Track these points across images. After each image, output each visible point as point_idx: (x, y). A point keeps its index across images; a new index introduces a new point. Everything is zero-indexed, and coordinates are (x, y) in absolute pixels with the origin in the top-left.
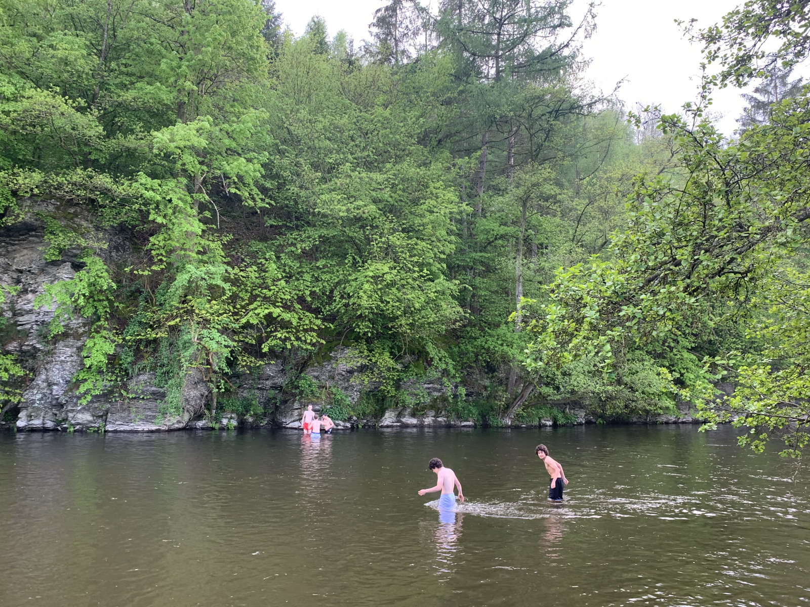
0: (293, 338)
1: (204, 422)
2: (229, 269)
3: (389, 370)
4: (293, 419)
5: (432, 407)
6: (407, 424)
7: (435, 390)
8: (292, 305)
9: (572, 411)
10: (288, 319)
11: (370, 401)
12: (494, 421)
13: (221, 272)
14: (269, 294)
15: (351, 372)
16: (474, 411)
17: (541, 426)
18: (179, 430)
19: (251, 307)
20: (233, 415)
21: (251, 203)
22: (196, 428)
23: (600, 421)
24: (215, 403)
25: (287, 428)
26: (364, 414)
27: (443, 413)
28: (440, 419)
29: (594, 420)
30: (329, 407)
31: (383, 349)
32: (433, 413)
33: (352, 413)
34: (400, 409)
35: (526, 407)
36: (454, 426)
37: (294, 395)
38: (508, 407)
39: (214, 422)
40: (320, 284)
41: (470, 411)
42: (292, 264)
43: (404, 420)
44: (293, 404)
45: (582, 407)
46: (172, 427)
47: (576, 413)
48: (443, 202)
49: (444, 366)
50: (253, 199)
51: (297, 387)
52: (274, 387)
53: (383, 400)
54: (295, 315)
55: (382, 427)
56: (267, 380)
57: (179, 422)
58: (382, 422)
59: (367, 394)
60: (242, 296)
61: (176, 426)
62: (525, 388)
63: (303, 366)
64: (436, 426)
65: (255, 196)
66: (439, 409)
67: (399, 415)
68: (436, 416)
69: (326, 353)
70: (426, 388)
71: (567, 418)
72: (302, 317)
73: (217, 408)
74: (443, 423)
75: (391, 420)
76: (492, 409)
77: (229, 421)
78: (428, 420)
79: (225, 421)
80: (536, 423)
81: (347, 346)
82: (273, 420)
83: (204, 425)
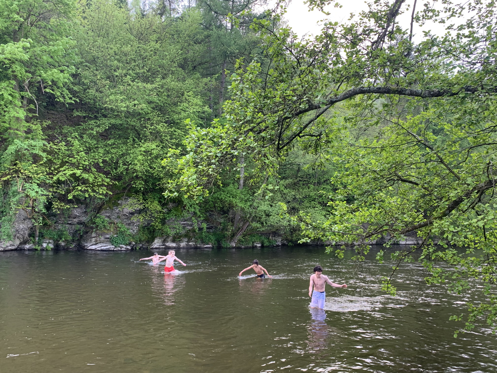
0: (90, 191)
1: (30, 245)
2: (46, 143)
3: (157, 212)
4: (91, 244)
5: (186, 236)
6: (169, 247)
7: (188, 225)
8: (90, 169)
9: (274, 238)
10: (87, 178)
11: (145, 233)
12: (224, 244)
13: (40, 145)
14: (74, 161)
15: (132, 214)
16: (213, 238)
17: (254, 247)
18: (12, 250)
19: (62, 169)
20: (50, 241)
21: (62, 100)
22: (24, 250)
23: (290, 244)
24: (38, 233)
25: (88, 249)
26: (140, 241)
27: (193, 239)
28: (190, 243)
29: (286, 244)
30: (115, 236)
31: (154, 199)
32: (186, 240)
33: (132, 240)
34: (165, 237)
35: (244, 236)
36: (200, 248)
37: (92, 228)
38: (233, 235)
39: (37, 245)
40: (110, 155)
41: (210, 238)
42: (91, 142)
43: (167, 244)
44: (91, 234)
45: (280, 235)
46: (7, 249)
47: (276, 239)
48: (192, 105)
49: (193, 210)
50: (64, 97)
51: (94, 223)
52: (80, 223)
53: (154, 231)
54: (92, 175)
55: (152, 248)
56: (74, 218)
57: (11, 245)
58: (152, 246)
59: (144, 228)
60: (56, 162)
61: (10, 248)
62: (244, 223)
63: (99, 209)
64: (188, 248)
65: (65, 95)
66: (190, 237)
67: (164, 241)
68: (188, 242)
69: (115, 201)
70: (183, 224)
71: (270, 242)
72: (97, 176)
73: (39, 236)
74: (193, 246)
75: (158, 244)
76: (224, 237)
77: (48, 245)
78: (183, 244)
79: (45, 245)
80: (250, 245)
81: (130, 197)
82: (79, 245)
83: (30, 247)
